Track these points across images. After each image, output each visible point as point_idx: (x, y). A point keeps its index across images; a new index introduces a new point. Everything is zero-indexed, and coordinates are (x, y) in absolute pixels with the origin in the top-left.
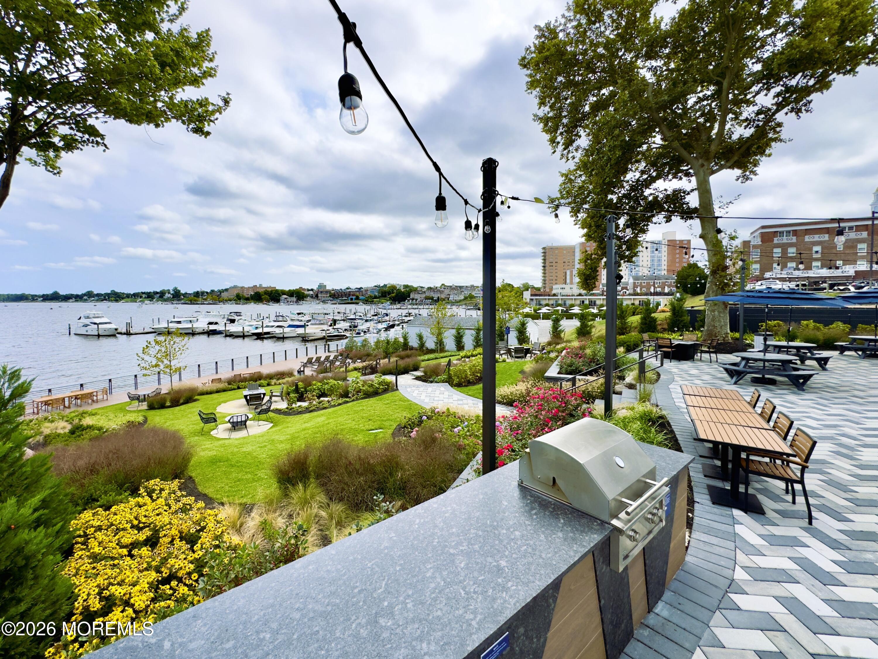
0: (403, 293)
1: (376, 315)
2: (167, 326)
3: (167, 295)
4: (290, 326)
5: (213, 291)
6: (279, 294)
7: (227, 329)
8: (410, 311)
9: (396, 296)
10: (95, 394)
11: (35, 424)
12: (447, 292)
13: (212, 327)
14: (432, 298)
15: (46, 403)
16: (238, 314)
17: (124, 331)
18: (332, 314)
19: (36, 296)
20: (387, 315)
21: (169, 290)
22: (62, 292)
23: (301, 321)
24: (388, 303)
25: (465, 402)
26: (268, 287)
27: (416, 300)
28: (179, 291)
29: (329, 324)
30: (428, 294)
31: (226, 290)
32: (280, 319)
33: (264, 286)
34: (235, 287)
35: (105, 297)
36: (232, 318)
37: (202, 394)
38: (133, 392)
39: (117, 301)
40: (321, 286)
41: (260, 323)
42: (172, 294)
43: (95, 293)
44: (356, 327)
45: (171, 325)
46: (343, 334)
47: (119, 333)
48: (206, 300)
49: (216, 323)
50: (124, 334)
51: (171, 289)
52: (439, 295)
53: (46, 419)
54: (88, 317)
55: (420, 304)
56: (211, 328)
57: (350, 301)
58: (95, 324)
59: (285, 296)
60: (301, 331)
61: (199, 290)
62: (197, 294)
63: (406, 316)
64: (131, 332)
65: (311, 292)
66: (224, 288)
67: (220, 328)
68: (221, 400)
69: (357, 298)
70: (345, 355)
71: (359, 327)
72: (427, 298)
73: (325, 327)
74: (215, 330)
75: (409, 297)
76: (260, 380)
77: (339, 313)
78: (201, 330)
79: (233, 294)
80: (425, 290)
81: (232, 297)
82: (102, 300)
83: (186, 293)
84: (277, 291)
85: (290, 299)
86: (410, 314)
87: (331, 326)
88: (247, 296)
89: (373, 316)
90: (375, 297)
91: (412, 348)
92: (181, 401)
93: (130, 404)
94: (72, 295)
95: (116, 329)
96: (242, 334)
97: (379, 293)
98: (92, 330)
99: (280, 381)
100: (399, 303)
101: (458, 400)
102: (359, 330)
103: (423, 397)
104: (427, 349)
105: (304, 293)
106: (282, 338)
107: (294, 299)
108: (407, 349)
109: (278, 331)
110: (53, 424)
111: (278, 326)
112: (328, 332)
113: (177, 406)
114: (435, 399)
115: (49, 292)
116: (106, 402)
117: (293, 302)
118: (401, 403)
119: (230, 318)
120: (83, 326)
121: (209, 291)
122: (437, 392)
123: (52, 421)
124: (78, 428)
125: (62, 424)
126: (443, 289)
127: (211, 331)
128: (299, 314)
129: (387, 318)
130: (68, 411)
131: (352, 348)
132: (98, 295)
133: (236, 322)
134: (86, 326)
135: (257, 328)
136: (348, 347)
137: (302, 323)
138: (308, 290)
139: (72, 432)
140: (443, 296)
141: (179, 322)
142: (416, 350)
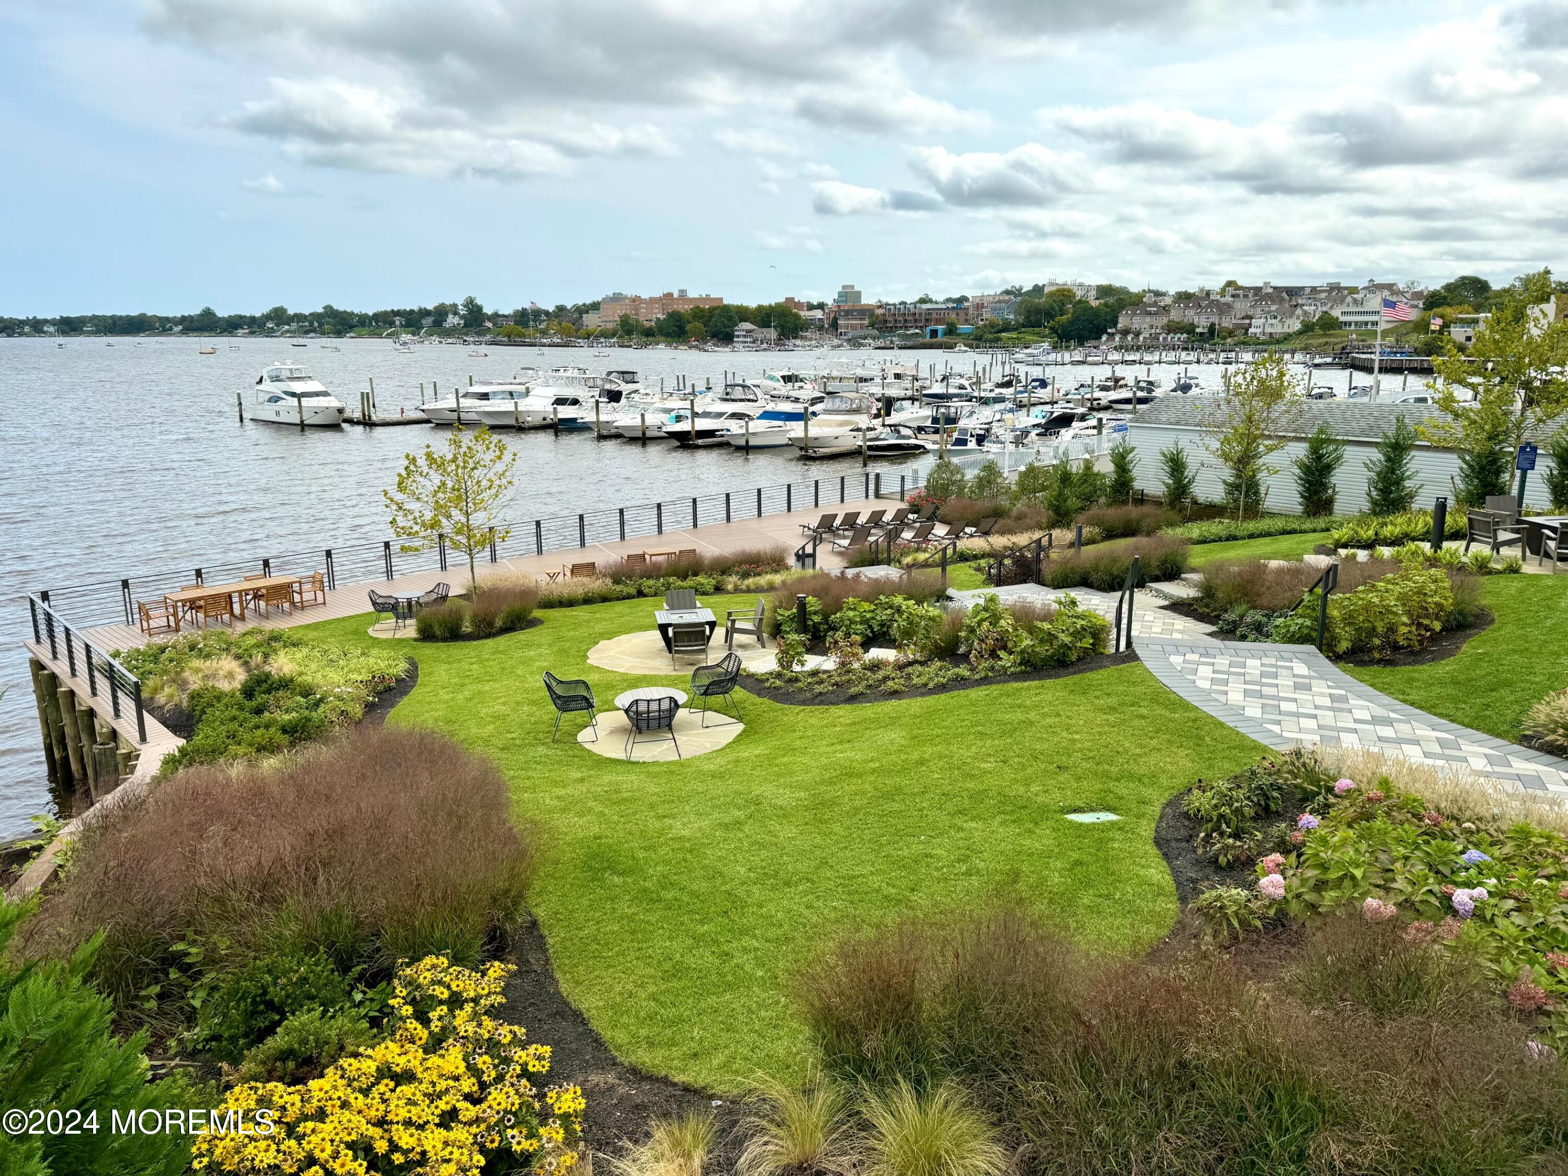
0: (1096, 312)
1: (1008, 384)
2: (454, 405)
3: (452, 320)
4: (767, 415)
5: (561, 309)
6: (730, 319)
7: (603, 418)
8: (1120, 371)
9: (1072, 322)
10: (296, 587)
11: (171, 661)
12: (1242, 307)
13: (566, 412)
14: (1190, 329)
15: (193, 604)
16: (628, 376)
17: (357, 415)
18: (878, 380)
19: (167, 319)
20: (1043, 384)
21: (455, 306)
22: (222, 312)
23: (797, 400)
24: (1046, 345)
25: (1404, 729)
26: (701, 299)
27: (1137, 334)
28: (480, 309)
29: (874, 411)
30: (1175, 315)
31: (595, 306)
32: (738, 393)
33: (692, 294)
34: (617, 298)
35: (311, 324)
36: (614, 387)
37: (550, 604)
38: (384, 589)
39: (339, 334)
40: (849, 295)
41: (687, 404)
42: (462, 317)
43: (291, 312)
44: (952, 420)
45: (466, 403)
46: (913, 441)
47: (346, 421)
48: (544, 333)
49: (575, 402)
50: (358, 423)
51: (460, 301)
52: (1216, 320)
53: (192, 648)
54: (276, 379)
55: (1149, 348)
56: (560, 416)
57: (928, 339)
58: (293, 395)
59: (747, 326)
60: (796, 430)
61: (527, 306)
62: (524, 318)
63: (1104, 388)
64: (374, 418)
65: (818, 314)
66: (588, 301)
67: (584, 414)
68: (598, 628)
69: (951, 331)
70: (928, 509)
71: (962, 423)
72: (1172, 328)
73: (863, 421)
74: (574, 420)
75: (1115, 324)
76: (695, 574)
77: (898, 376)
78: (538, 420)
79: (610, 318)
80: (1168, 301)
81: (610, 326)
82: (307, 332)
83: (496, 315)
84: (726, 308)
85: (760, 333)
86: (1117, 380)
87: (877, 416)
88: (647, 324)
89: (999, 386)
90: (1006, 328)
91: (1141, 499)
92: (498, 623)
93: (377, 621)
94: (241, 317)
95: (340, 411)
96: (640, 434)
97: (1017, 313)
98: (288, 411)
99: (750, 581)
100: (1081, 344)
101: (1375, 720)
102: (964, 431)
103: (1235, 696)
104: (1195, 502)
105: (797, 317)
106: (746, 449)
107: (772, 334)
108: (1125, 503)
109: (735, 427)
110: (208, 663)
111: (734, 416)
112: (870, 435)
113: (489, 636)
114: (1285, 706)
115: (194, 310)
116: (322, 609)
117: (768, 342)
118: (1160, 711)
119: (608, 386)
120: (270, 400)
121: (551, 309)
122: (1285, 681)
123: (208, 656)
124: (259, 682)
125: (228, 664)
126: (1228, 299)
127: (562, 421)
128: (787, 379)
129: (1043, 394)
130: (240, 628)
131: (945, 488)
132: (299, 317)
133: (623, 400)
134: (275, 399)
135: (679, 419)
136: (935, 488)
137: (798, 408)
138: (811, 307)
139: (248, 692)
140: (1227, 322)
141: (485, 396)
142: (1158, 503)
